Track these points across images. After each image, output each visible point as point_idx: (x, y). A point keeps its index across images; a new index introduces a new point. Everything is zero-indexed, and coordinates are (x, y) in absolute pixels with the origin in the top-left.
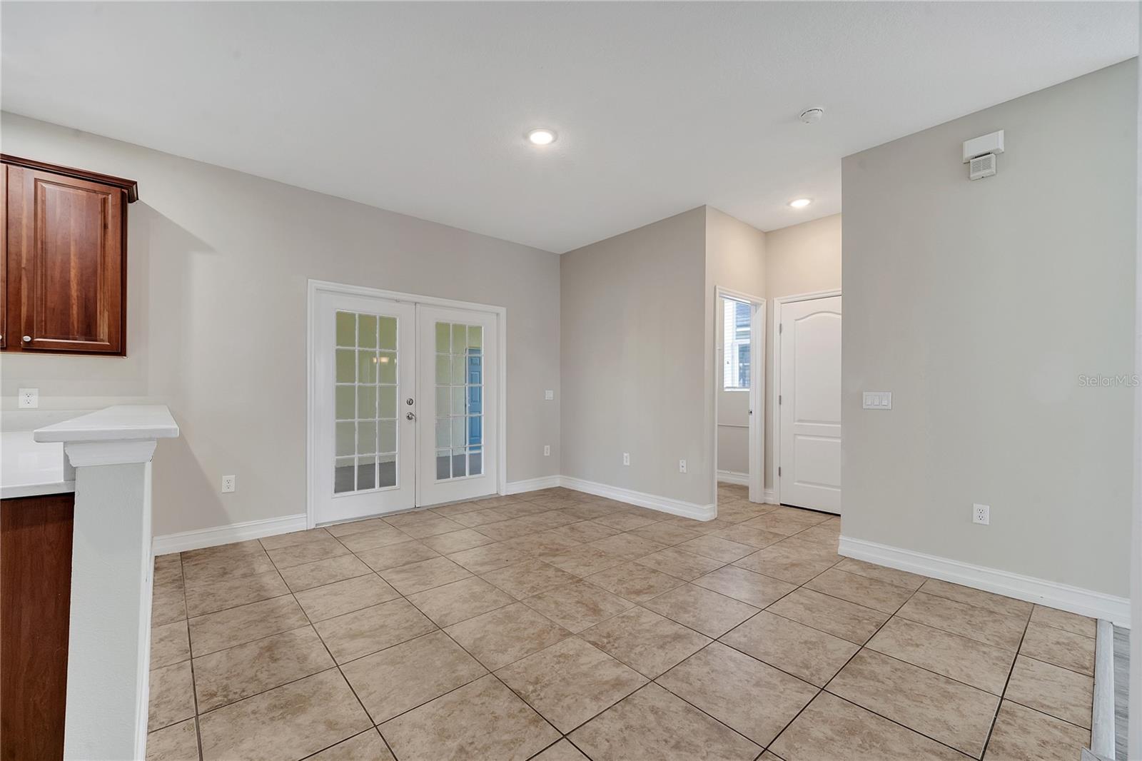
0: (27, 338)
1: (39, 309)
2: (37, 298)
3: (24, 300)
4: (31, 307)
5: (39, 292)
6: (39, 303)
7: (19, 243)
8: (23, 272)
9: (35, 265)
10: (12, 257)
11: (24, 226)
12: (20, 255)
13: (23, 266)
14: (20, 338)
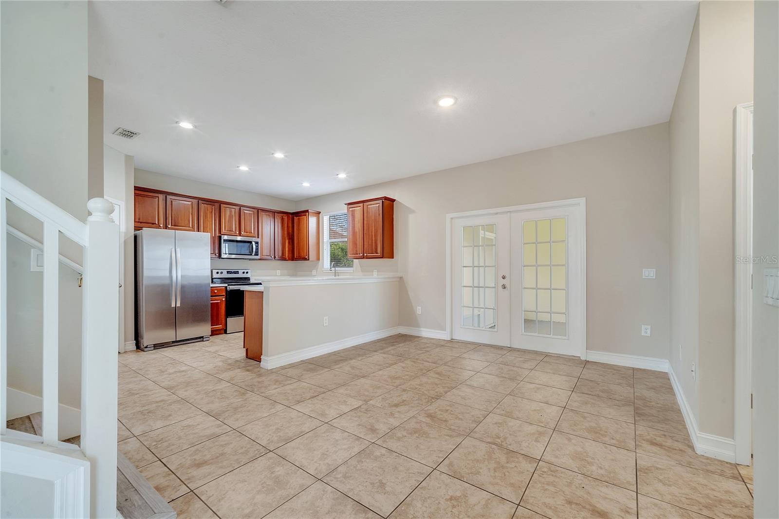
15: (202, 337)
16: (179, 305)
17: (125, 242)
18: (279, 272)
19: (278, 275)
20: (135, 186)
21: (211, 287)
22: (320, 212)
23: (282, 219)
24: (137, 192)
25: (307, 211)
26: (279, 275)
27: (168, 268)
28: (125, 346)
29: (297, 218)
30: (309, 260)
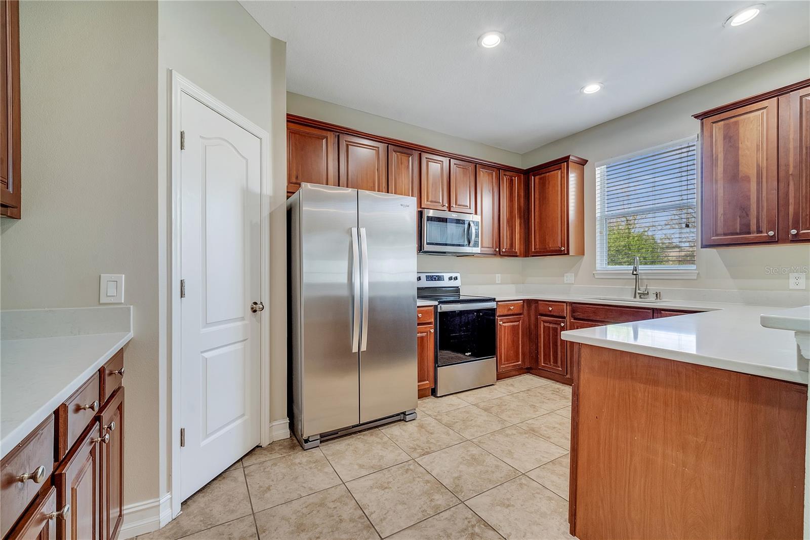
0: (794, 232)
1: (804, 205)
2: (802, 197)
3: (791, 200)
4: (797, 204)
5: (804, 191)
6: (804, 200)
7: (787, 155)
8: (791, 178)
9: (801, 170)
10: (782, 168)
11: (792, 140)
12: (788, 165)
13: (790, 173)
14: (788, 233)
15: (404, 413)
16: (365, 350)
17: (271, 215)
18: (498, 278)
19: (497, 282)
20: (288, 115)
21: (418, 307)
22: (587, 161)
23: (511, 182)
24: (293, 126)
25: (566, 159)
26: (499, 282)
27: (347, 271)
28: (271, 431)
29: (537, 177)
30: (568, 253)
